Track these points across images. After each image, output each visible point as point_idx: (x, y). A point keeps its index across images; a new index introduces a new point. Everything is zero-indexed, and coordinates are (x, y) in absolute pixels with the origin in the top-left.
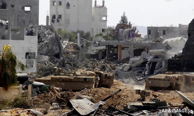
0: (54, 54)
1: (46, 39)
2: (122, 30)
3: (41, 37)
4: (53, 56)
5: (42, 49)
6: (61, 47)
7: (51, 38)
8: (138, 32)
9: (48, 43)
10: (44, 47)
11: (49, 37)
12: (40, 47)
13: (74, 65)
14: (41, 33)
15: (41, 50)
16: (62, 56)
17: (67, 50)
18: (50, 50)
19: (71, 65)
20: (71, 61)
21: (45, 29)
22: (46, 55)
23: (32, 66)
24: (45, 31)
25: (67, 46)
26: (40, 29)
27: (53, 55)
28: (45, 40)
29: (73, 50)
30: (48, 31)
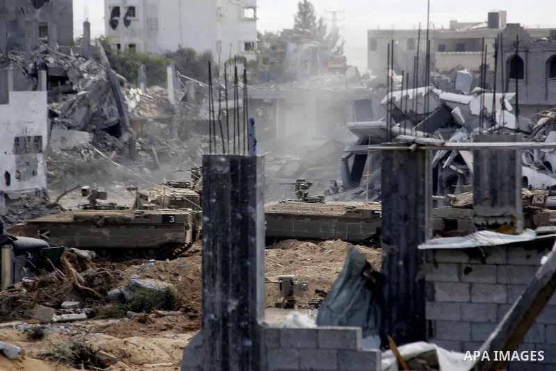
0: (105, 127)
1: (82, 87)
2: (296, 47)
3: (70, 80)
4: (104, 132)
5: (72, 113)
6: (123, 105)
7: (95, 84)
8: (343, 43)
9: (87, 96)
10: (77, 109)
11: (89, 79)
12: (67, 108)
13: (160, 154)
14: (69, 68)
15: (71, 116)
16: (127, 130)
17: (139, 114)
18: (94, 115)
19: (152, 155)
20: (151, 142)
21: (80, 56)
22: (84, 130)
23: (34, 173)
24: (80, 64)
25: (141, 102)
26: (67, 58)
27: (103, 130)
28: (80, 87)
29: (156, 114)
30: (87, 63)
